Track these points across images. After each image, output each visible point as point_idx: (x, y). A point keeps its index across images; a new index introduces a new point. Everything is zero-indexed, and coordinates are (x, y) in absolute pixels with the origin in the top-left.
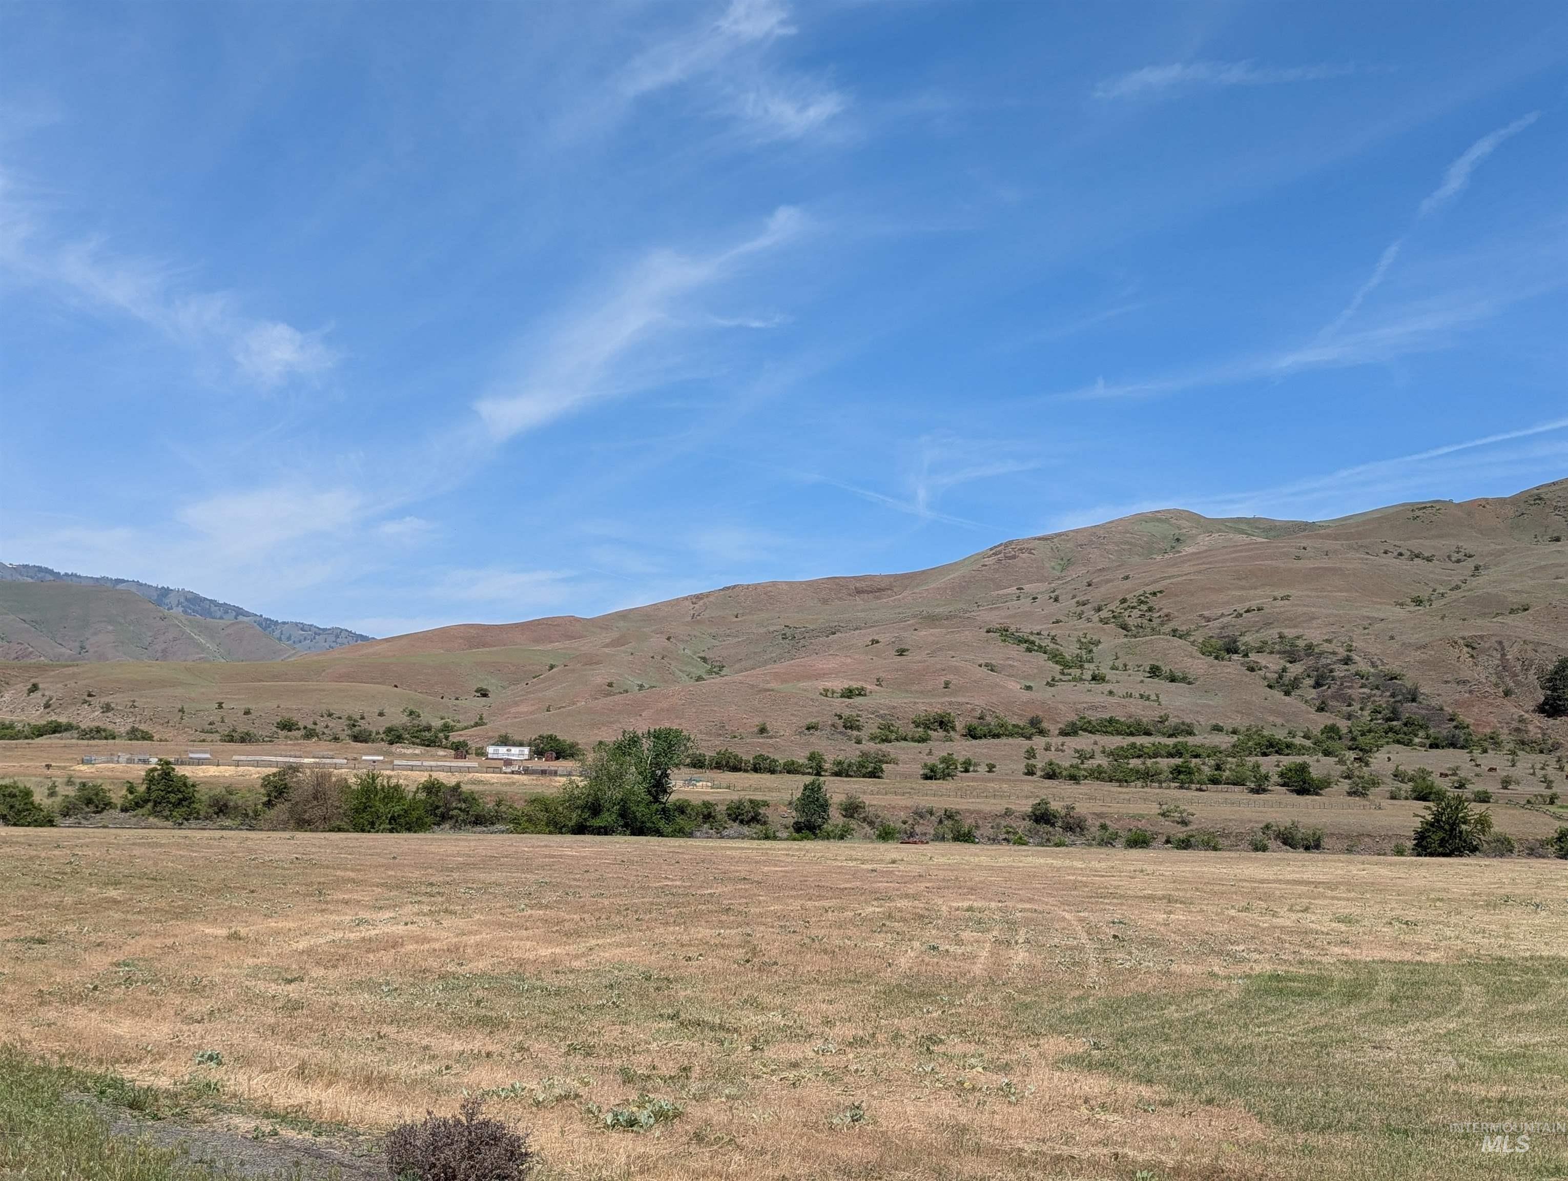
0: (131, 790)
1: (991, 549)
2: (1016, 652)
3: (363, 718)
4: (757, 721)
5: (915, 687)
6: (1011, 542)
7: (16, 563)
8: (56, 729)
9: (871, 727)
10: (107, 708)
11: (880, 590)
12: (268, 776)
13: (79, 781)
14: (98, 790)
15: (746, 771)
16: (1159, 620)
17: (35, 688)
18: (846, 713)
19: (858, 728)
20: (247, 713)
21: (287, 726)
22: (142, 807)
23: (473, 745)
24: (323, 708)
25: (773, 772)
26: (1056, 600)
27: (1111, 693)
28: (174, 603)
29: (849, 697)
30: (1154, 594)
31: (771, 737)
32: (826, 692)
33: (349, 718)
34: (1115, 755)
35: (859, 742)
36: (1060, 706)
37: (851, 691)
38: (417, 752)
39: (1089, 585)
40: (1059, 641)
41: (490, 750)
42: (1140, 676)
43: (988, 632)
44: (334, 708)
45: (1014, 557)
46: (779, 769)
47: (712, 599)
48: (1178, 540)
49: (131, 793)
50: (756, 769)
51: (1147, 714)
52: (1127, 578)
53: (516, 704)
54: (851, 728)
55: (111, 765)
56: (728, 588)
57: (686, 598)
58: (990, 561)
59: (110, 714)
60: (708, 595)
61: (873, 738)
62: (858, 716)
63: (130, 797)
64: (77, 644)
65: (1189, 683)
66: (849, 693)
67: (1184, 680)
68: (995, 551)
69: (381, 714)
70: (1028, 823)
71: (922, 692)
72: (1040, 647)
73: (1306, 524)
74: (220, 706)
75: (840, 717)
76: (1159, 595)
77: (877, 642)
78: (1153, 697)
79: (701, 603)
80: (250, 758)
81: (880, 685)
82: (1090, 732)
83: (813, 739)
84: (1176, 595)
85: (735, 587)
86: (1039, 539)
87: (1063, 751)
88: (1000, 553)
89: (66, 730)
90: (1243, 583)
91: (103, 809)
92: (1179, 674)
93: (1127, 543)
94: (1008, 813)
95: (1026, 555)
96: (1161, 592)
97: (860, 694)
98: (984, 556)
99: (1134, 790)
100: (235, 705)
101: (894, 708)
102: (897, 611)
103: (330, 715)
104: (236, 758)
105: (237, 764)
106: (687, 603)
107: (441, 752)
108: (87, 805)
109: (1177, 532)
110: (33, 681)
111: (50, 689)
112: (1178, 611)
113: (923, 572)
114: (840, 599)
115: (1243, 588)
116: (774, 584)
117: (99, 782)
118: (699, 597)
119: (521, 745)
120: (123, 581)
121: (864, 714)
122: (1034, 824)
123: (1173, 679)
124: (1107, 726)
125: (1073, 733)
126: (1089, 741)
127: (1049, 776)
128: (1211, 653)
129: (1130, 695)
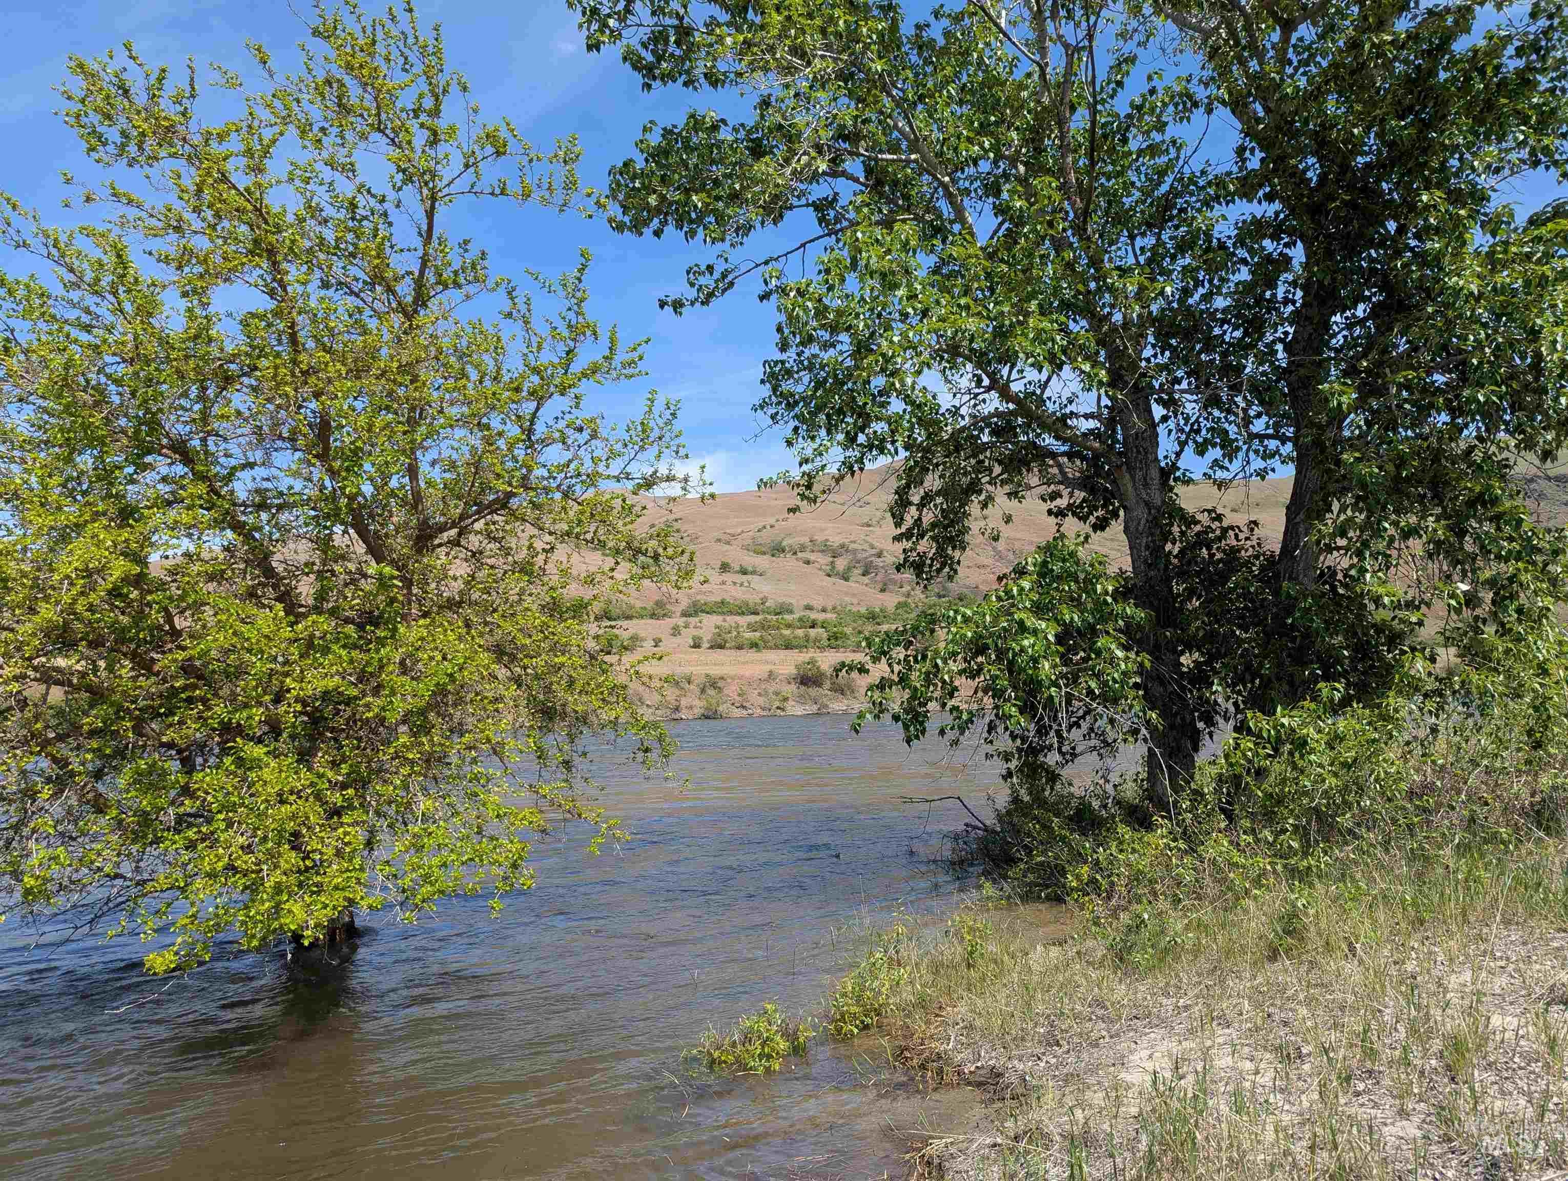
51: (753, 599)
65: (762, 575)
67: (754, 573)
70: (793, 687)
82: (708, 613)
87: (701, 628)
92: (751, 569)
122: (803, 688)
123: (744, 572)
124: (722, 608)
125: (696, 614)
126: (716, 619)
127: (721, 647)
128: (764, 553)
129: (724, 583)
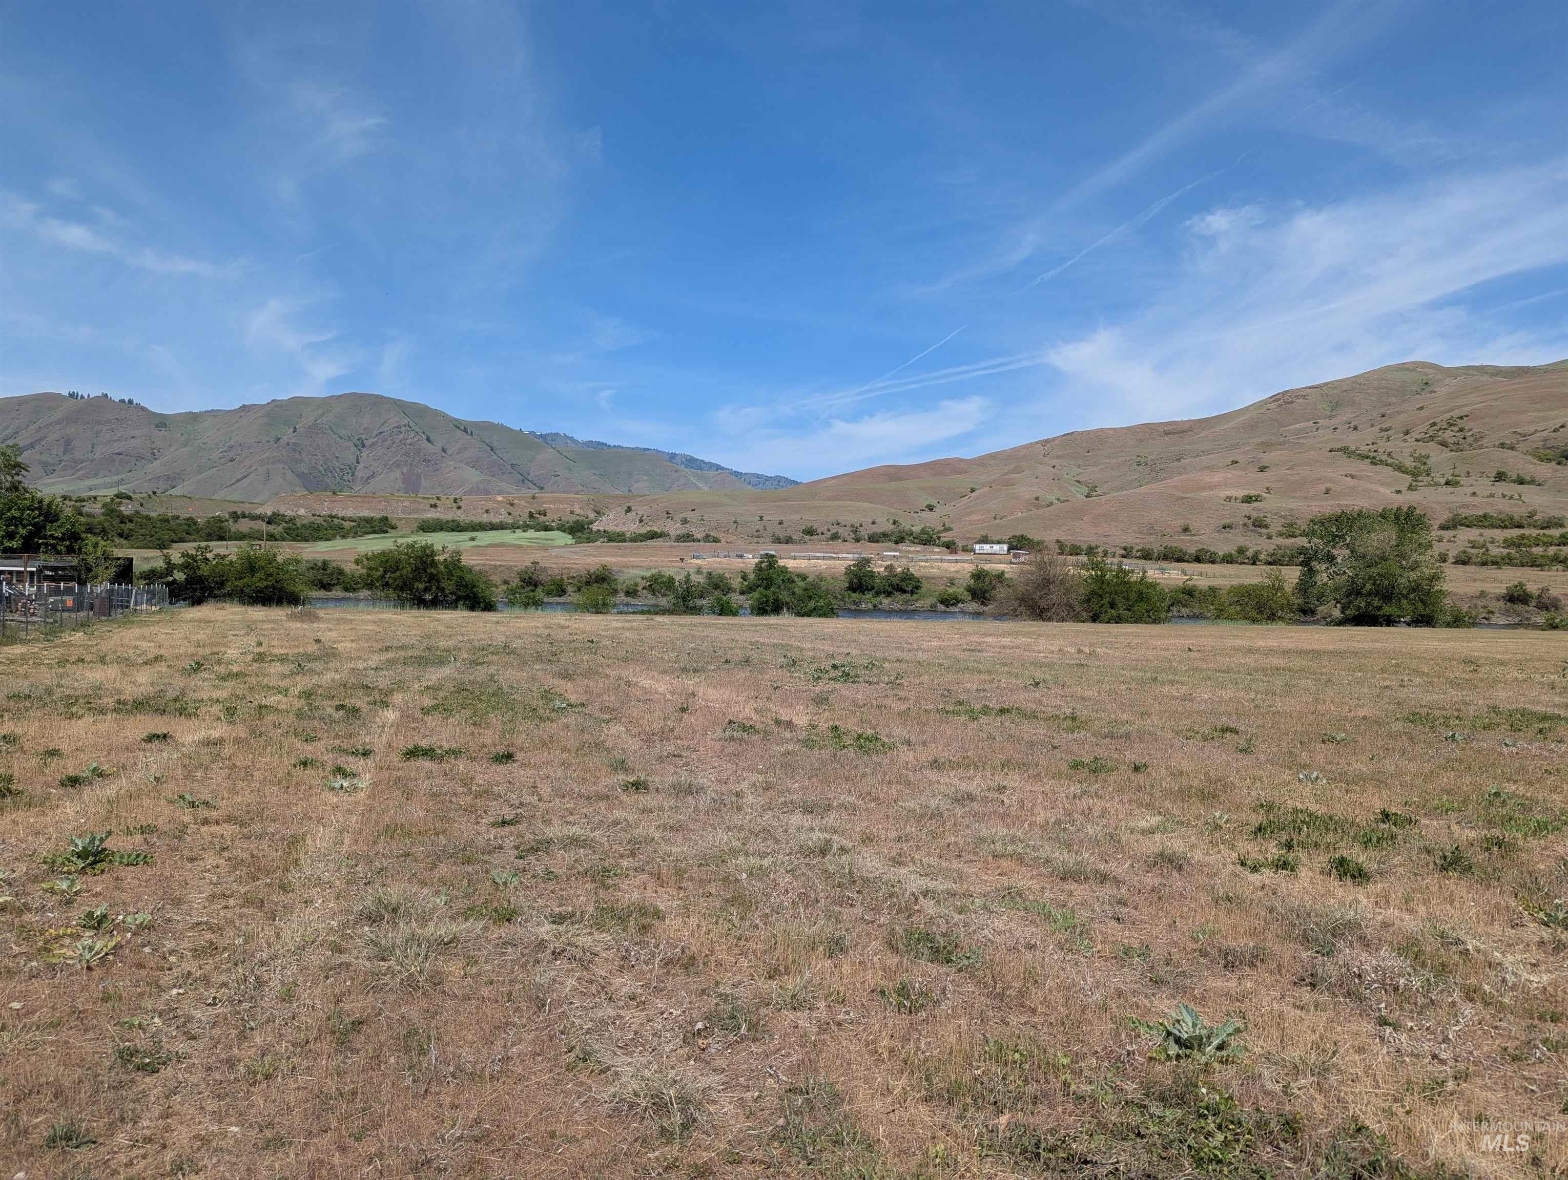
0: (744, 578)
1: (1271, 398)
2: (1365, 465)
3: (861, 526)
4: (1179, 523)
5: (1299, 494)
6: (1287, 392)
7: (586, 440)
8: (653, 536)
9: (1276, 526)
10: (685, 521)
11: (1183, 431)
12: (850, 566)
13: (705, 571)
14: (721, 577)
15: (1188, 562)
16: (1472, 438)
17: (629, 509)
18: (1254, 515)
19: (1266, 527)
20: (781, 523)
21: (810, 532)
22: (755, 591)
23: (960, 544)
24: (832, 519)
25: (1213, 562)
26: (1355, 428)
27: (1474, 494)
28: (679, 463)
29: (1249, 502)
30: (1461, 418)
31: (1194, 535)
32: (1229, 499)
33: (852, 526)
34: (1509, 543)
35: (1270, 537)
36: (1434, 506)
37: (1251, 498)
38: (918, 549)
39: (1383, 416)
40: (1394, 456)
41: (977, 547)
42: (1487, 482)
43: (1331, 451)
44: (841, 519)
45: (1292, 402)
46: (1218, 560)
47: (1057, 442)
48: (1426, 383)
49: (745, 580)
50: (1198, 560)
51: (1519, 512)
52: (1422, 408)
53: (969, 514)
54: (1260, 526)
55: (718, 559)
56: (1068, 434)
57: (1037, 443)
58: (1273, 406)
59: (687, 525)
60: (1054, 439)
61: (1280, 534)
62: (1265, 517)
63: (746, 583)
64: (627, 489)
65: (1539, 485)
66: (1248, 499)
67: (1532, 482)
68: (1275, 399)
69: (873, 523)
70: (1501, 603)
71: (1305, 498)
72: (1381, 461)
73: (1528, 368)
74: (761, 518)
75: (1249, 518)
76: (1465, 419)
77: (1237, 462)
78: (1516, 497)
79: (1048, 445)
80: (803, 554)
81: (1269, 493)
82: (1468, 526)
83: (1230, 536)
84: (1482, 418)
85: (1072, 433)
86: (1310, 388)
87: (1455, 542)
88: (1279, 399)
89: (660, 536)
90: (1538, 406)
91: (727, 592)
92: (1528, 478)
93: (1384, 388)
94: (1482, 594)
95: (1301, 400)
96: (1467, 416)
97: (1256, 500)
98: (1265, 402)
99: (1555, 573)
100: (772, 517)
101: (1292, 510)
102: (1216, 443)
103: (838, 524)
104: (793, 554)
105: (795, 558)
106: (1039, 446)
107: (937, 550)
108: (716, 589)
109: (1425, 378)
110: (628, 504)
111: (640, 510)
112: (1488, 430)
113: (1216, 417)
114: (1153, 439)
115: (1539, 411)
116: (1102, 430)
117: (721, 572)
118: (1047, 441)
119: (999, 543)
120: (648, 449)
121: (1269, 515)
122: (1509, 604)
123: (1521, 482)
124: (1484, 521)
125: (1454, 527)
126: (1473, 534)
127: (1464, 563)
128: (1549, 460)
129: (1492, 496)
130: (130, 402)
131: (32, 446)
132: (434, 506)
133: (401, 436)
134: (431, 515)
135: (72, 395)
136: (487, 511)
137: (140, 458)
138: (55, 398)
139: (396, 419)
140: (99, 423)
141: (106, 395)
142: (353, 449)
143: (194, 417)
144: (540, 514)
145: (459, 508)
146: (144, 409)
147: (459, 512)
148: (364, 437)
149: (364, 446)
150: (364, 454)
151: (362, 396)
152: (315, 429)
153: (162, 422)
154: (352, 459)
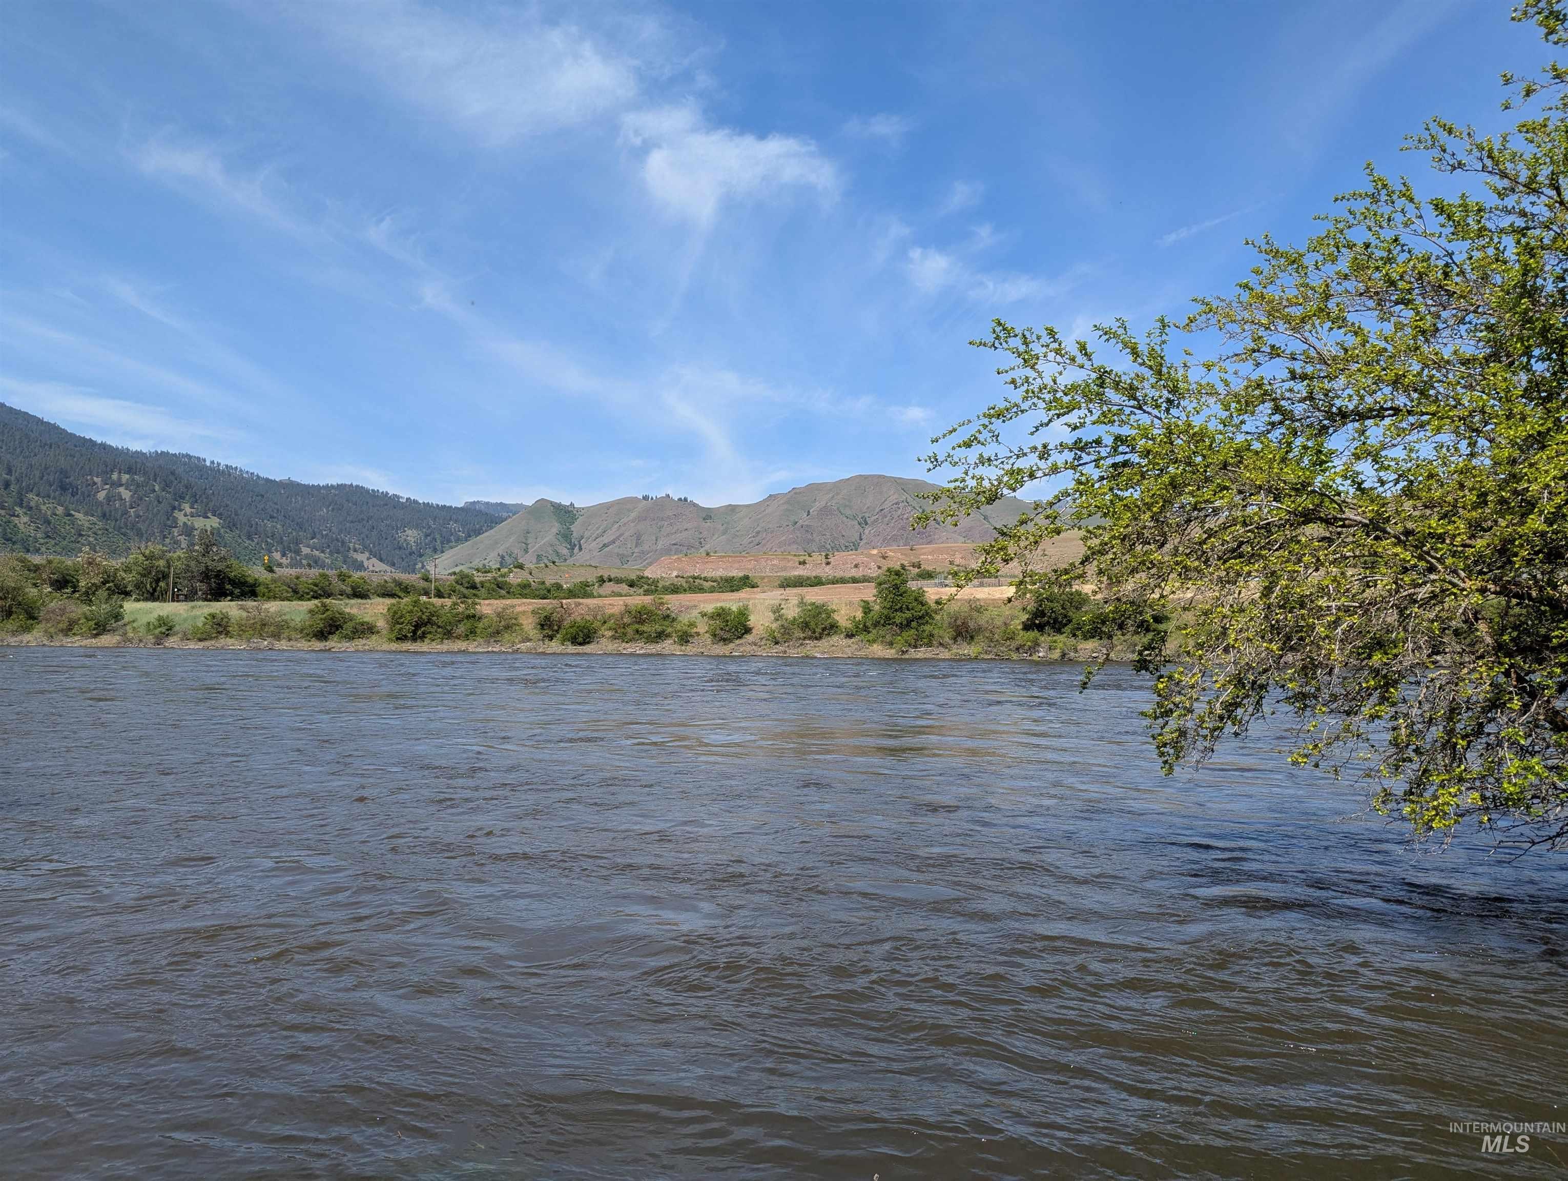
130: (686, 500)
131: (613, 542)
132: (803, 563)
133: (899, 512)
134: (801, 572)
135: (646, 498)
136: (856, 566)
137: (690, 547)
138: (633, 501)
139: (896, 496)
140: (662, 519)
141: (668, 496)
142: (857, 527)
143: (732, 509)
144: (914, 566)
145: (828, 563)
146: (695, 505)
147: (827, 569)
148: (867, 515)
149: (866, 524)
150: (867, 531)
151: (866, 477)
152: (825, 511)
153: (708, 515)
154: (857, 536)
